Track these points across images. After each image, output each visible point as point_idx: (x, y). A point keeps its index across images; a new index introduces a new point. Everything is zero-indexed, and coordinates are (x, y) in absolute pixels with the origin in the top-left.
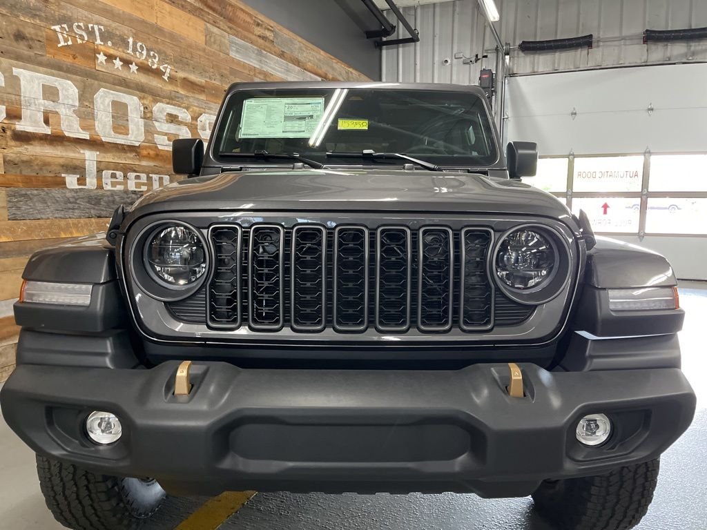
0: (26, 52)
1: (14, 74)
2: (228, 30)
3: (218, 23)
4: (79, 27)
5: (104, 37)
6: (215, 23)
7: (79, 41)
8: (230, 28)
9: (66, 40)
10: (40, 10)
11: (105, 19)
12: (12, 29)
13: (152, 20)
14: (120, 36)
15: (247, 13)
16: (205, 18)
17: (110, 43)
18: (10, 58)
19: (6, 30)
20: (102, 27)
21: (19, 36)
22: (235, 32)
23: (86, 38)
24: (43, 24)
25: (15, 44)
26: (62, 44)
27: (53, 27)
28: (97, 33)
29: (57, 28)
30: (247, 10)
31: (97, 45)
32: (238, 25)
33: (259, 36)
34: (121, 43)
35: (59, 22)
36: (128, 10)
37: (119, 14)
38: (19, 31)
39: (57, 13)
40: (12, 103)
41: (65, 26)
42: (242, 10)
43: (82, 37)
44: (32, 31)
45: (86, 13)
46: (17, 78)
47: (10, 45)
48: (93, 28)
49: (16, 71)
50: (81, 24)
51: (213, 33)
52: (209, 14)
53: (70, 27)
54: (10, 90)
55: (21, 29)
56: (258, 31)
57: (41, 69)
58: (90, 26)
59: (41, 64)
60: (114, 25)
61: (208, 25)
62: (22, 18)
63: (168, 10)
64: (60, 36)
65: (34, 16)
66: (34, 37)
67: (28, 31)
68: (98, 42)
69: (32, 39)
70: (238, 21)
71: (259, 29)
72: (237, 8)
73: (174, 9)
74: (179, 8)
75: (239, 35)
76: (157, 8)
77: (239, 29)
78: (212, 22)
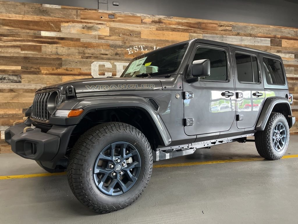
0: (118, 58)
1: (115, 64)
2: (202, 33)
3: (196, 32)
4: (135, 47)
5: (144, 48)
6: (195, 32)
7: (136, 51)
8: (204, 32)
9: (131, 52)
10: (123, 46)
11: (145, 43)
13: (164, 39)
14: (151, 47)
15: (213, 23)
16: (190, 32)
17: (146, 50)
18: (114, 60)
19: (113, 53)
20: (144, 46)
21: (117, 54)
22: (206, 32)
23: (138, 50)
24: (124, 49)
25: (115, 56)
26: (130, 53)
27: (127, 50)
28: (142, 48)
29: (128, 49)
30: (214, 22)
31: (142, 51)
32: (209, 30)
33: (222, 30)
34: (151, 49)
35: (129, 47)
36: (154, 38)
37: (150, 40)
38: (116, 53)
39: (128, 45)
40: (114, 72)
41: (131, 48)
42: (211, 23)
43: (136, 50)
44: (120, 52)
45: (138, 43)
46: (116, 65)
47: (114, 57)
48: (140, 47)
49: (115, 63)
50: (136, 47)
51: (193, 36)
52: (191, 30)
53: (133, 48)
54: (113, 69)
55: (118, 52)
56: (220, 28)
58: (139, 46)
59: (123, 60)
60: (148, 44)
61: (191, 34)
62: (117, 49)
63: (171, 34)
64: (129, 51)
65: (121, 48)
66: (121, 53)
67: (119, 52)
68: (142, 50)
69: (120, 54)
70: (208, 28)
71: (221, 27)
72: (208, 23)
73: (174, 33)
74: (176, 32)
75: (209, 33)
76: (166, 34)
77: (209, 31)
78: (193, 32)
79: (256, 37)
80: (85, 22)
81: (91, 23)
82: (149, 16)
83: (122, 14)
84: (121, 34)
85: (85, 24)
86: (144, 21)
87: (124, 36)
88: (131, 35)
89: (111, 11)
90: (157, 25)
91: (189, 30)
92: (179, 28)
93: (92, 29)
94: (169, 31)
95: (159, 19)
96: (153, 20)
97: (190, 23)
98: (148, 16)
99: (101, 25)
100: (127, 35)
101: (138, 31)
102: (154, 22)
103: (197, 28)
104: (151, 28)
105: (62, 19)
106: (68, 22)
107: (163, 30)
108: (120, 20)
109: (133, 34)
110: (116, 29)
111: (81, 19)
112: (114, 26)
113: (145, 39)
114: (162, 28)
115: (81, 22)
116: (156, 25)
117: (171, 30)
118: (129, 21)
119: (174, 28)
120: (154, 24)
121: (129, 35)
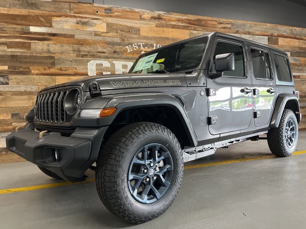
0: (117, 56)
1: (113, 63)
2: (202, 30)
3: (196, 29)
4: (135, 45)
5: (144, 46)
6: (195, 29)
7: (135, 49)
8: (204, 29)
9: (130, 50)
10: (122, 43)
11: (144, 40)
12: (113, 50)
13: (164, 36)
14: (150, 44)
15: (213, 21)
16: (190, 29)
17: (146, 48)
18: (112, 59)
19: (111, 51)
20: (143, 43)
21: (115, 52)
22: (206, 30)
23: (137, 48)
24: (122, 47)
25: (113, 54)
26: (129, 51)
27: (126, 47)
28: (141, 45)
29: (127, 47)
33: (221, 28)
34: (151, 46)
35: (128, 45)
36: (153, 35)
37: (150, 37)
38: (115, 51)
39: (127, 43)
40: (112, 71)
41: (130, 46)
42: (211, 20)
43: (136, 48)
44: (119, 50)
45: (137, 40)
46: (114, 64)
47: (112, 55)
48: (140, 44)
49: (114, 62)
50: (136, 44)
51: (193, 33)
52: (192, 27)
53: (132, 46)
54: (112, 68)
55: (116, 50)
57: (122, 60)
58: (139, 44)
59: (122, 59)
60: (148, 41)
61: (191, 31)
62: (116, 47)
63: (171, 31)
64: (128, 49)
65: (120, 45)
66: (119, 51)
67: (118, 50)
68: (142, 48)
69: (119, 52)
70: (208, 25)
71: (221, 25)
72: (208, 20)
73: (174, 30)
74: (176, 29)
75: (209, 30)
76: (166, 31)
77: (209, 28)
78: (193, 29)
79: (254, 35)
80: (80, 17)
81: (86, 18)
82: (148, 12)
83: (119, 9)
84: (119, 30)
85: (79, 19)
86: (142, 17)
87: (122, 33)
88: (129, 31)
89: (108, 5)
90: (157, 22)
91: (189, 27)
92: (179, 25)
93: (87, 24)
94: (169, 28)
95: (158, 15)
96: (153, 16)
97: (191, 20)
98: (146, 12)
99: (98, 20)
100: (125, 32)
101: (137, 28)
102: (153, 18)
103: (197, 25)
104: (151, 24)
105: (53, 13)
106: (59, 16)
107: (163, 27)
108: (117, 15)
109: (132, 31)
110: (113, 24)
111: (75, 13)
112: (111, 22)
113: (145, 36)
114: (162, 25)
115: (75, 17)
116: (155, 22)
117: (171, 27)
118: (127, 16)
119: (174, 25)
120: (153, 20)
121: (127, 32)
